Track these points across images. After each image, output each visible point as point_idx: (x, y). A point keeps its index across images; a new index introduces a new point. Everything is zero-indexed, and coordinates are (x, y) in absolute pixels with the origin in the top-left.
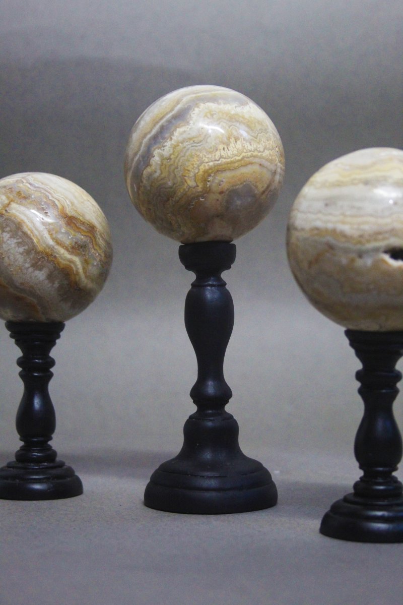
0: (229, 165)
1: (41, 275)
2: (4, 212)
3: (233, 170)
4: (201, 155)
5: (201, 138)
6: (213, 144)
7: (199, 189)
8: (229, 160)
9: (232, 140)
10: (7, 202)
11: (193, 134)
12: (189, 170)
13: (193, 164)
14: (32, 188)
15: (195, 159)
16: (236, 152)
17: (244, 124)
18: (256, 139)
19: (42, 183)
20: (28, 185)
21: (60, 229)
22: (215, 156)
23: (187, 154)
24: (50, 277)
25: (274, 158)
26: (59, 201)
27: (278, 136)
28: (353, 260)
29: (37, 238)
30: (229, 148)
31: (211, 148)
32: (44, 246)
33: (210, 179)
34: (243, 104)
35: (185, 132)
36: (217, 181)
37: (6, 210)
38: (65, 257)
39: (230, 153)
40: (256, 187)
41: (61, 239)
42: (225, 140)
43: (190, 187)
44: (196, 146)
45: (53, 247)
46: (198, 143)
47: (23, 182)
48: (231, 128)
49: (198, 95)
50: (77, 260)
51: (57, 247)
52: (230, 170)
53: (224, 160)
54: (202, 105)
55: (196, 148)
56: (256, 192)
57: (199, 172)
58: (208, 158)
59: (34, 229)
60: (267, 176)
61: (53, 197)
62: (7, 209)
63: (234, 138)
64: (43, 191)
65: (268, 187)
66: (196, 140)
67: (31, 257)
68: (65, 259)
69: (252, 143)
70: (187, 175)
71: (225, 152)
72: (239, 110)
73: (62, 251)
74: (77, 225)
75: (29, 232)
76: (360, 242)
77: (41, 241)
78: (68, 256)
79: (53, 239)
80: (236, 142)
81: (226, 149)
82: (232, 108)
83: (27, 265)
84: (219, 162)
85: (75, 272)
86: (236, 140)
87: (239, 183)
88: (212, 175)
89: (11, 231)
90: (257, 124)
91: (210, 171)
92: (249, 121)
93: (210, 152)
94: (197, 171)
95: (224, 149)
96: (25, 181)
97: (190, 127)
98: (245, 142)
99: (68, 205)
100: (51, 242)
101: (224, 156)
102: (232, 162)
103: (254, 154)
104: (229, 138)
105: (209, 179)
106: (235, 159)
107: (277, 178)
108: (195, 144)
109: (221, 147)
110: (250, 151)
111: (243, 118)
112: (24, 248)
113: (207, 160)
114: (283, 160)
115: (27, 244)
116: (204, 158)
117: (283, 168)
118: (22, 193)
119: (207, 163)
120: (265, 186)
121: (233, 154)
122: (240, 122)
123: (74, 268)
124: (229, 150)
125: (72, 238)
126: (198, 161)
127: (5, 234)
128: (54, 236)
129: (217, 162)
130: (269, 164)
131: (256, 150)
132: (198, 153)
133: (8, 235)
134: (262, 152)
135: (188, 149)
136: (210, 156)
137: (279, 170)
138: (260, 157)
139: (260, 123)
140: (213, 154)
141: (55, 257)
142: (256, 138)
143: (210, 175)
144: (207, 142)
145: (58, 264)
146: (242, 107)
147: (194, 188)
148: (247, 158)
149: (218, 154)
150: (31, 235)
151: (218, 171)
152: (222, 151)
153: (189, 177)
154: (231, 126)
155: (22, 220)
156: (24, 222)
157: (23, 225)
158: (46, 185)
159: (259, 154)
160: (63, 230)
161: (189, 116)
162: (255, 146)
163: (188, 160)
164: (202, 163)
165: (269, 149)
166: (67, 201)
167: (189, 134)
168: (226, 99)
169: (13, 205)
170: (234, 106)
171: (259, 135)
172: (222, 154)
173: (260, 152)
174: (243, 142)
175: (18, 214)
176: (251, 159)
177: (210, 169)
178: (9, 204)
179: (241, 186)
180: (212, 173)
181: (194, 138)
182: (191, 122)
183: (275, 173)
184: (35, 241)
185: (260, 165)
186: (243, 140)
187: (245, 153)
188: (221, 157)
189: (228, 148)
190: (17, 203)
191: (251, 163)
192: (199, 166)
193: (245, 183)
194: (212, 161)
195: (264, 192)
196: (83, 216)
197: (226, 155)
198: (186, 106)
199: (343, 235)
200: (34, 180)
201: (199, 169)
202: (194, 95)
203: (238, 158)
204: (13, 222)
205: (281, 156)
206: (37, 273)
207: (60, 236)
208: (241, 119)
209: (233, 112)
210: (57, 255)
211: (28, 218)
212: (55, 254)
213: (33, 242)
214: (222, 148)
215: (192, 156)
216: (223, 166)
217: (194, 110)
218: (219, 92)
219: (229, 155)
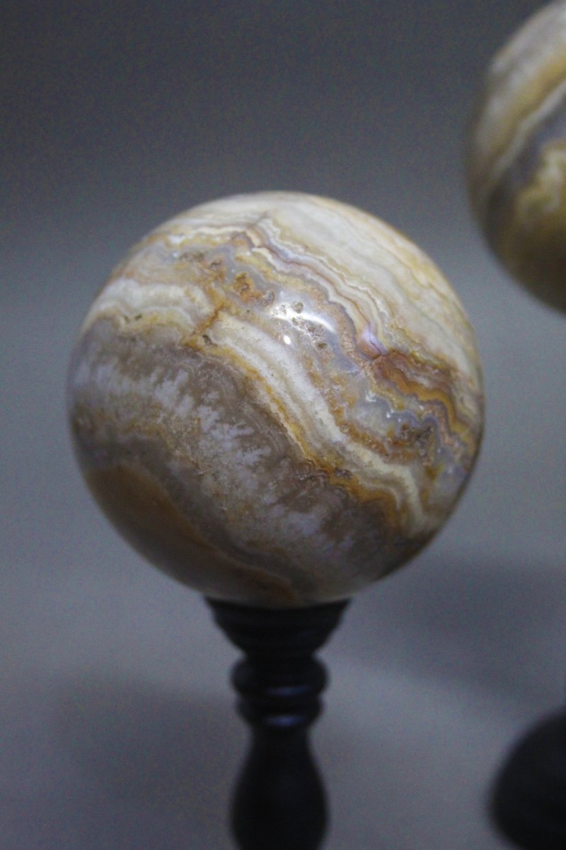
1: (306, 523)
2: (201, 342)
10: (207, 309)
14: (279, 265)
19: (306, 248)
20: (265, 252)
21: (363, 395)
24: (331, 526)
26: (355, 304)
29: (297, 423)
32: (318, 446)
37: (206, 337)
38: (375, 472)
41: (365, 424)
45: (343, 449)
47: (251, 245)
50: (405, 474)
51: (352, 447)
59: (288, 399)
61: (339, 294)
62: (210, 334)
64: (309, 276)
67: (281, 477)
68: (376, 478)
73: (367, 457)
74: (408, 375)
75: (274, 408)
77: (309, 433)
78: (382, 467)
79: (342, 425)
83: (268, 499)
85: (398, 507)
89: (220, 402)
96: (256, 241)
99: (381, 315)
100: (337, 435)
112: (258, 452)
115: (269, 443)
118: (250, 281)
123: (398, 498)
125: (394, 417)
127: (204, 411)
128: (345, 416)
133: (215, 415)
141: (347, 474)
145: (355, 492)
150: (281, 415)
155: (254, 372)
156: (260, 378)
157: (257, 384)
158: (317, 251)
160: (370, 397)
166: (379, 302)
169: (228, 322)
175: (240, 351)
178: (214, 318)
184: (291, 432)
190: (237, 316)
196: (422, 344)
200: (282, 236)
204: (227, 374)
206: (296, 518)
207: (360, 415)
210: (353, 470)
211: (270, 366)
212: (347, 467)
213: (284, 437)
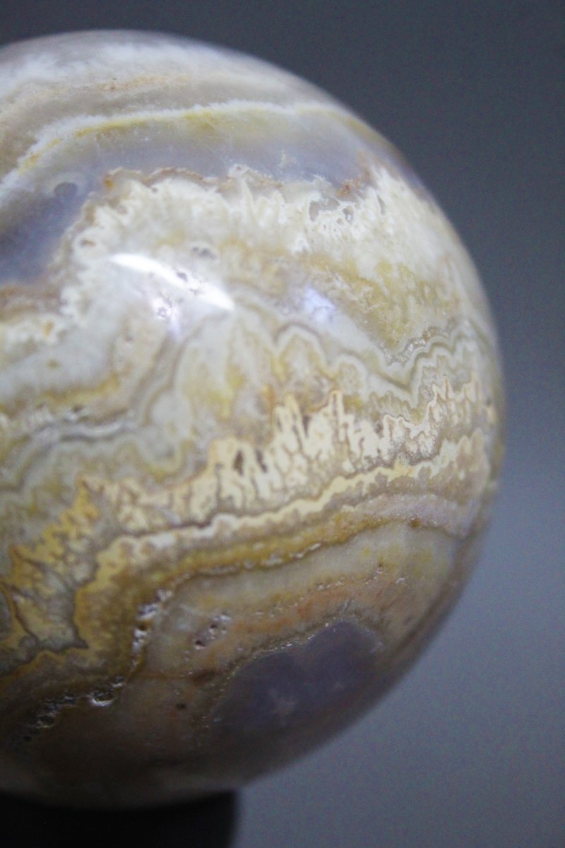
0: (259, 546)
3: (277, 567)
4: (112, 491)
5: (117, 396)
6: (185, 433)
7: (91, 658)
8: (258, 522)
9: (287, 412)
11: (78, 366)
12: (39, 566)
13: (64, 538)
15: (80, 509)
16: (300, 478)
18: (401, 395)
22: (188, 498)
23: (36, 479)
25: (473, 469)
30: (268, 459)
31: (170, 454)
33: (150, 614)
34: (347, 183)
35: (30, 347)
36: (185, 626)
39: (267, 484)
40: (379, 627)
42: (249, 409)
43: (40, 646)
44: (90, 440)
46: (99, 422)
48: (285, 338)
49: (121, 119)
52: (265, 569)
53: (234, 523)
54: (136, 194)
55: (91, 452)
57: (92, 578)
58: (148, 508)
60: (436, 564)
63: (299, 397)
66: (90, 403)
69: (385, 421)
70: (28, 586)
71: (245, 481)
72: (329, 224)
80: (306, 421)
81: (250, 460)
82: (294, 218)
84: (209, 532)
86: (309, 407)
87: (302, 627)
88: (165, 595)
90: (411, 301)
91: (157, 577)
92: (377, 294)
93: (163, 480)
94: (81, 573)
95: (239, 462)
97: (60, 325)
98: (350, 418)
101: (238, 503)
102: (275, 532)
103: (391, 475)
104: (269, 401)
105: (148, 616)
106: (296, 512)
108: (83, 430)
109: (224, 450)
110: (375, 463)
111: (351, 272)
113: (140, 520)
116: (127, 509)
119: (140, 534)
121: (285, 489)
124: (264, 468)
126: (92, 520)
129: (196, 533)
130: (452, 507)
131: (399, 451)
132: (94, 481)
134: (430, 458)
135: (43, 453)
136: (161, 499)
140: (179, 492)
142: (405, 387)
143: (149, 597)
144: (148, 421)
146: (344, 205)
147: (63, 649)
148: (353, 502)
149: (204, 487)
151: (197, 576)
152: (229, 474)
153: (36, 597)
154: (284, 328)
159: (415, 472)
161: (58, 258)
162: (399, 433)
163: (38, 513)
164: (115, 532)
165: (459, 433)
167: (53, 364)
168: (267, 158)
170: (303, 202)
171: (423, 363)
172: (230, 489)
173: (416, 459)
174: (344, 418)
176: (372, 506)
177: (156, 566)
180: (164, 586)
181: (76, 388)
182: (71, 294)
183: (471, 540)
185: (414, 524)
186: (340, 408)
187: (349, 476)
188: (223, 506)
189: (259, 458)
191: (371, 527)
192: (94, 549)
194: (171, 527)
197: (251, 497)
198: (50, 189)
201: (95, 567)
202: (98, 122)
203: (306, 508)
208: (339, 282)
209: (298, 244)
214: (228, 459)
215: (60, 494)
216: (229, 554)
217: (90, 220)
218: (234, 108)
219: (265, 493)
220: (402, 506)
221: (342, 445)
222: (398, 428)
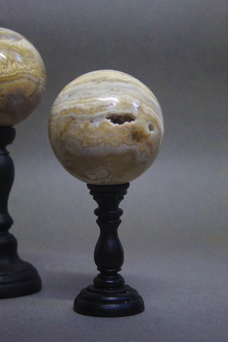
0: (7, 78)
3: (10, 81)
8: (7, 75)
9: (10, 63)
16: (12, 70)
17: (18, 52)
18: (25, 62)
25: (37, 74)
27: (41, 61)
28: (87, 125)
30: (8, 68)
34: (18, 39)
39: (8, 71)
40: (26, 92)
42: (5, 62)
48: (9, 54)
52: (8, 81)
53: (4, 75)
56: (26, 95)
60: (33, 86)
63: (11, 61)
65: (34, 92)
69: (23, 65)
71: (5, 70)
72: (15, 43)
76: (91, 113)
80: (12, 64)
81: (5, 68)
82: (10, 42)
84: (1, 76)
86: (12, 62)
87: (14, 90)
90: (26, 52)
92: (21, 50)
95: (4, 68)
98: (18, 64)
101: (4, 73)
102: (9, 77)
103: (24, 71)
104: (7, 61)
106: (12, 74)
107: (41, 87)
109: (2, 66)
110: (22, 69)
111: (18, 48)
114: (45, 76)
117: (45, 80)
120: (32, 92)
121: (10, 71)
122: (15, 51)
124: (7, 69)
130: (34, 78)
131: (25, 69)
134: (30, 70)
137: (41, 82)
138: (29, 74)
139: (29, 52)
142: (26, 61)
146: (17, 41)
148: (19, 74)
152: (3, 69)
154: (9, 53)
159: (28, 72)
162: (25, 66)
165: (34, 69)
168: (7, 36)
170: (11, 41)
171: (28, 59)
172: (3, 71)
173: (28, 70)
174: (17, 64)
176: (22, 75)
179: (16, 92)
183: (38, 84)
185: (28, 78)
186: (16, 63)
187: (18, 71)
188: (2, 73)
189: (6, 68)
191: (22, 77)
193: (18, 90)
195: (31, 96)
197: (6, 72)
199: (81, 110)
203: (13, 74)
205: (43, 73)
208: (16, 49)
209: (10, 45)
214: (3, 68)
216: (4, 79)
219: (7, 72)
220: (26, 75)
221: (17, 67)
222: (24, 66)
